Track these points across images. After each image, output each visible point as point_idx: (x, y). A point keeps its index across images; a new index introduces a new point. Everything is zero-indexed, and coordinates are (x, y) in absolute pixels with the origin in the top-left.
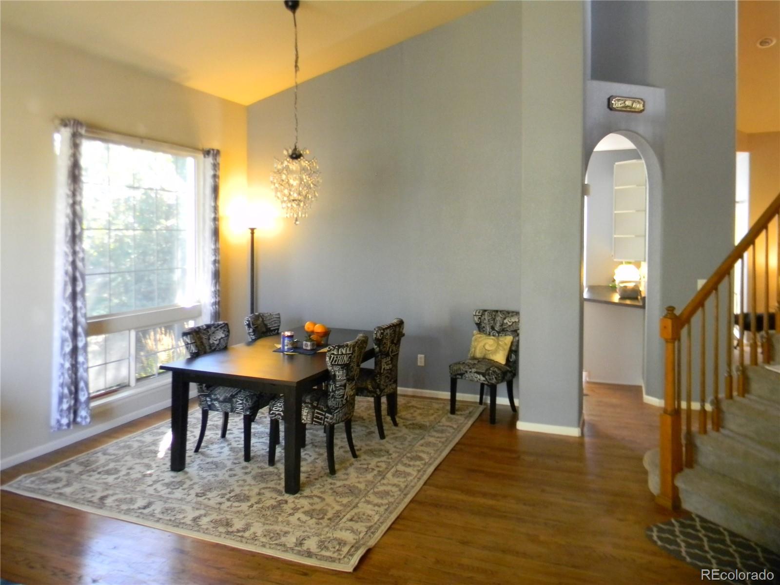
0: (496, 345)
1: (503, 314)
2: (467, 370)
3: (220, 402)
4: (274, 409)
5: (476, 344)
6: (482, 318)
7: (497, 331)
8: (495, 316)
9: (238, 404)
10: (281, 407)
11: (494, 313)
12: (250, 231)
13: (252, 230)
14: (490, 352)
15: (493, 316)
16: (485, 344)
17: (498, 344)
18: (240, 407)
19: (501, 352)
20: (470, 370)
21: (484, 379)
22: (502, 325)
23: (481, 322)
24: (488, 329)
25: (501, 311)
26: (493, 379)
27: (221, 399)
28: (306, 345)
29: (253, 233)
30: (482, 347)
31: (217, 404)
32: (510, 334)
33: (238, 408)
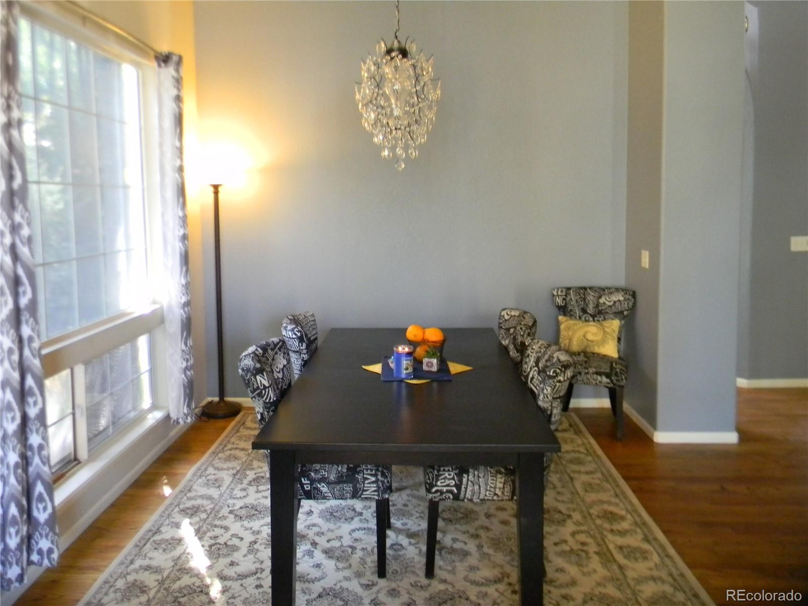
0: (602, 333)
1: (596, 291)
2: (581, 370)
3: (329, 483)
4: (439, 483)
5: (570, 333)
6: (568, 299)
7: (590, 315)
8: (584, 295)
9: (369, 483)
10: (453, 479)
11: (581, 291)
12: (212, 189)
13: (216, 188)
14: (594, 343)
15: (581, 295)
16: (586, 332)
17: (605, 332)
18: (373, 487)
19: (610, 342)
20: (586, 371)
21: (608, 381)
22: (597, 306)
23: (566, 303)
24: (578, 312)
25: (590, 288)
26: (622, 379)
27: (332, 477)
28: (430, 365)
29: (216, 193)
30: (582, 337)
31: (324, 488)
32: (612, 317)
33: (367, 490)
